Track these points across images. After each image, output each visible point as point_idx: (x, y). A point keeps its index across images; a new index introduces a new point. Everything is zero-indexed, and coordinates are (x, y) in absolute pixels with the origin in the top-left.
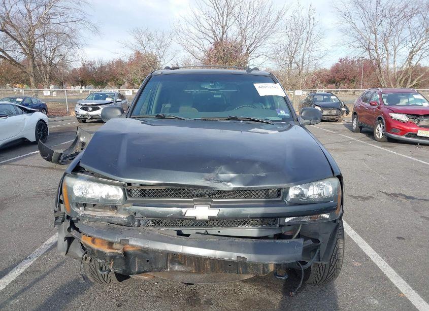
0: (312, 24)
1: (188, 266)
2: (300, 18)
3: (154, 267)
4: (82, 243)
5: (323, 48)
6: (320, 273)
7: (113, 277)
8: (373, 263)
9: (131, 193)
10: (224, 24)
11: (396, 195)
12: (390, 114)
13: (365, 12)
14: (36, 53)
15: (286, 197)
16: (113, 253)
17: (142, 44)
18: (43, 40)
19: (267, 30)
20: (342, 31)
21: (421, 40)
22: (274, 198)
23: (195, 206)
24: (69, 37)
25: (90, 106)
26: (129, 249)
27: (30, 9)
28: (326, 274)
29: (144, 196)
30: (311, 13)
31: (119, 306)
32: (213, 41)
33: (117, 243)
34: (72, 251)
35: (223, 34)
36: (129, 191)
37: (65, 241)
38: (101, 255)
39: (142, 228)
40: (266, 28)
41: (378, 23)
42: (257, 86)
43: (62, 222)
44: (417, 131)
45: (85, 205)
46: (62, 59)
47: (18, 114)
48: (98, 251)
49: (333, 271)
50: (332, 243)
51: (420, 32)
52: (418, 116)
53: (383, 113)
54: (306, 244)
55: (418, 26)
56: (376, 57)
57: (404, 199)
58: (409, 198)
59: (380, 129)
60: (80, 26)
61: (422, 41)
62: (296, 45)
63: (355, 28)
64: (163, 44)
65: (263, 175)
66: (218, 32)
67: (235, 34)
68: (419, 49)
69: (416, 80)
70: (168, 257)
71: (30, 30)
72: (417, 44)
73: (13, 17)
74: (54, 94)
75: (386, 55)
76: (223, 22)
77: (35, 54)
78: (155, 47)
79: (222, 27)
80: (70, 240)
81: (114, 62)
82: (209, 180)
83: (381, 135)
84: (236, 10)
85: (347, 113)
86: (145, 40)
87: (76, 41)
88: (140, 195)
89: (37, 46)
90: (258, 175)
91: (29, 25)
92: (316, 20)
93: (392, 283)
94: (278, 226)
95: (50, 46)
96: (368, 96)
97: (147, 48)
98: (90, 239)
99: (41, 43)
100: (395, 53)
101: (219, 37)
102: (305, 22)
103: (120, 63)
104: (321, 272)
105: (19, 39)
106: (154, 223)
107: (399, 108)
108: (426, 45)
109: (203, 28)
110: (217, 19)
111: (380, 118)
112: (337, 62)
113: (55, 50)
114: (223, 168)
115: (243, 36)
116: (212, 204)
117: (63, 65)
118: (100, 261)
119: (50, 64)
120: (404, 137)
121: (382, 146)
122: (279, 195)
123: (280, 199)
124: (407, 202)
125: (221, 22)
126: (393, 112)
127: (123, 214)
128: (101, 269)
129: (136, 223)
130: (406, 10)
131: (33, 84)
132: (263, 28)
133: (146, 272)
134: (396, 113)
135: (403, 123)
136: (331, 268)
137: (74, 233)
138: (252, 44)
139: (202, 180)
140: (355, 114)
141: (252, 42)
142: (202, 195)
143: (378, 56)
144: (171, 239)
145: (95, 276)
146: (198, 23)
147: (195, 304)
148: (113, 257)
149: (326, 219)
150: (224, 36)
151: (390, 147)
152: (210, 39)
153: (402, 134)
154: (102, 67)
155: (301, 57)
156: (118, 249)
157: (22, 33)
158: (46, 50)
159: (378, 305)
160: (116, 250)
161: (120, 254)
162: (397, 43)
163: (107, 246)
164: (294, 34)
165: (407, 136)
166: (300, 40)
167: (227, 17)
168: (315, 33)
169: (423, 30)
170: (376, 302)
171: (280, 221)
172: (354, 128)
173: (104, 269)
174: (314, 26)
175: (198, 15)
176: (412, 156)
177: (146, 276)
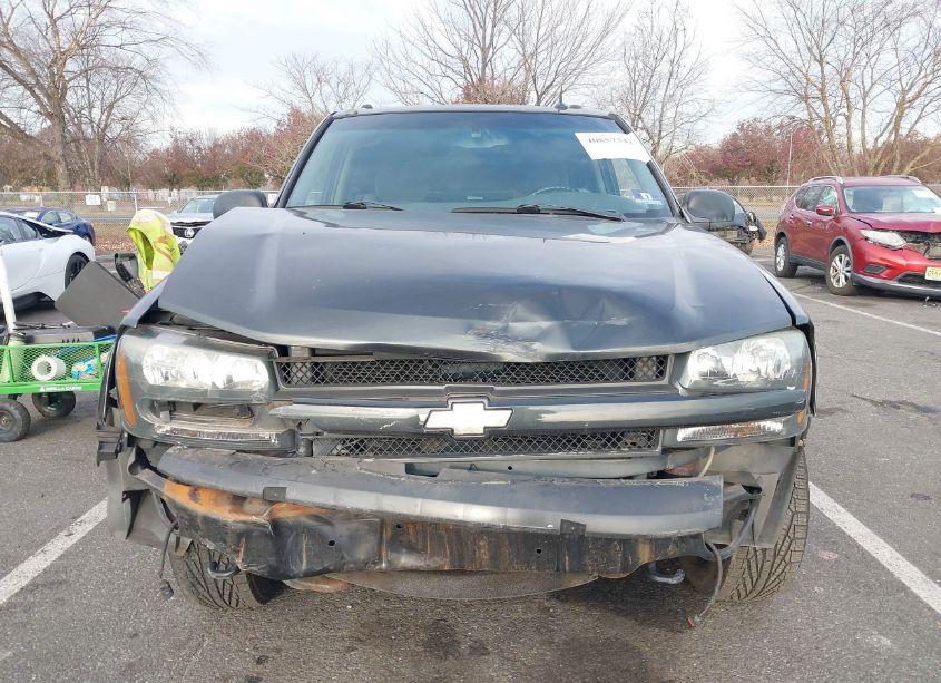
0: (680, 45)
1: (432, 555)
2: (655, 29)
3: (348, 558)
4: (165, 499)
5: (706, 96)
6: (750, 574)
7: (245, 591)
8: (864, 553)
9: (288, 374)
10: (487, 42)
11: (895, 406)
12: (863, 232)
13: (799, 15)
14: (69, 112)
15: (678, 378)
16: (244, 522)
17: (305, 90)
18: (84, 82)
19: (582, 56)
20: (746, 57)
21: (921, 76)
22: (650, 380)
23: (450, 402)
24: (144, 78)
25: (188, 225)
26: (285, 514)
27: (56, 15)
28: (764, 576)
29: (323, 380)
30: (677, 18)
31: (259, 661)
32: (461, 82)
33: (255, 497)
34: (143, 526)
35: (485, 65)
36: (284, 369)
37: (124, 500)
38: (214, 528)
39: (317, 460)
40: (580, 50)
41: (827, 38)
42: (582, 137)
43: (117, 453)
44: (924, 269)
45: (172, 407)
46: (128, 128)
47: (25, 238)
48: (206, 519)
49: (781, 567)
50: (784, 496)
51: (919, 59)
52: (926, 235)
53: (846, 230)
54: (730, 494)
55: (914, 44)
56: (823, 115)
57: (911, 411)
58: (925, 410)
59: (840, 266)
60: (167, 51)
61: (925, 76)
62: (644, 90)
63: (777, 51)
64: (352, 89)
65: (623, 322)
66: (472, 62)
67: (513, 64)
68: (918, 95)
69: (911, 164)
70: (381, 533)
71: (54, 61)
72: (912, 85)
73: (16, 33)
74: (111, 207)
75: (845, 110)
76: (484, 38)
77: (66, 115)
78: (333, 96)
79: (483, 50)
80: (136, 498)
81: (242, 134)
82: (487, 336)
83: (843, 280)
84: (513, 12)
85: (761, 238)
86: (311, 81)
87: (158, 86)
88: (313, 379)
89: (71, 98)
90: (608, 322)
91: (54, 52)
92: (690, 33)
93: (916, 597)
94: (659, 449)
95: (100, 97)
96: (810, 196)
97: (316, 99)
98: (186, 489)
99: (79, 92)
100: (865, 106)
101: (476, 73)
102: (665, 39)
103: (254, 137)
104: (754, 570)
105: (31, 80)
106: (347, 448)
107: (884, 219)
108: (932, 86)
109: (440, 53)
110: (472, 33)
111: (840, 242)
112: (735, 130)
113: (111, 107)
114: (519, 309)
115: (528, 70)
116: (493, 397)
117: (130, 141)
118: (211, 546)
119: (101, 137)
120: (894, 284)
121: (847, 304)
122: (661, 373)
123: (665, 381)
124: (924, 418)
125: (480, 38)
126: (871, 227)
127: (267, 427)
128: (215, 567)
129: (302, 450)
130: (889, 8)
131: (62, 182)
132: (573, 53)
133: (329, 571)
134: (877, 229)
135: (894, 250)
136: (778, 561)
137: (145, 476)
138: (548, 88)
139: (470, 338)
140: (780, 235)
141: (548, 84)
142: (466, 378)
143: (827, 111)
144: (393, 483)
145: (201, 590)
146: (430, 43)
147: (446, 653)
148: (245, 534)
149: (774, 434)
150: (488, 71)
151: (864, 305)
152: (455, 77)
153: (890, 278)
154: (216, 145)
155: (657, 116)
156: (257, 515)
157: (37, 69)
158: (91, 106)
159: (892, 650)
160: (252, 515)
161: (263, 526)
162: (868, 83)
163: (228, 507)
164: (641, 65)
165: (900, 281)
166: (654, 78)
167: (494, 26)
168: (687, 61)
169: (926, 55)
170: (886, 642)
171: (665, 438)
172: (780, 268)
173: (222, 567)
174: (686, 46)
175: (428, 23)
176: (916, 323)
177: (329, 580)
